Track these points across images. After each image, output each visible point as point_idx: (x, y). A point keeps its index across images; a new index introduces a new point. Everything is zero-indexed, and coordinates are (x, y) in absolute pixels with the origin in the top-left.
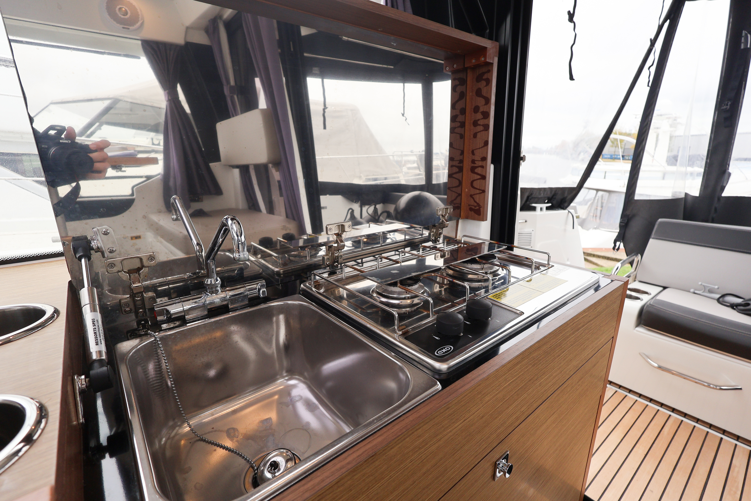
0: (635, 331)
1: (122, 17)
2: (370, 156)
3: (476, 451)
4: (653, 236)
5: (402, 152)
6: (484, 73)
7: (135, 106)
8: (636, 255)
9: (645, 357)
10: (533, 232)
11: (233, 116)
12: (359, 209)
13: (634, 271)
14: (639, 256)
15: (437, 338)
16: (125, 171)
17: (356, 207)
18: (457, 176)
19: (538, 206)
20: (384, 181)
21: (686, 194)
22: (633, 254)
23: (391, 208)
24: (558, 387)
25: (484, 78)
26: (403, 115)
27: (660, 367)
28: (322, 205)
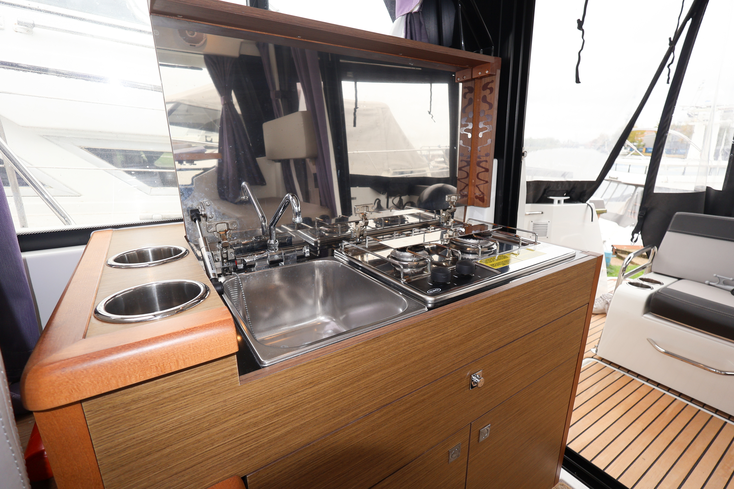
0: (643, 318)
1: (191, 36)
2: (398, 150)
3: (453, 360)
4: (669, 229)
5: (429, 147)
6: (488, 83)
7: (192, 108)
8: (653, 246)
9: (652, 342)
10: (548, 223)
11: (278, 118)
12: (386, 200)
13: (650, 263)
14: (656, 248)
15: (431, 284)
16: (196, 164)
17: (383, 198)
18: (467, 169)
19: (556, 199)
20: (410, 174)
21: (708, 188)
22: (649, 246)
23: (415, 199)
24: (529, 332)
25: (488, 87)
26: (430, 113)
27: (667, 353)
28: (352, 195)
